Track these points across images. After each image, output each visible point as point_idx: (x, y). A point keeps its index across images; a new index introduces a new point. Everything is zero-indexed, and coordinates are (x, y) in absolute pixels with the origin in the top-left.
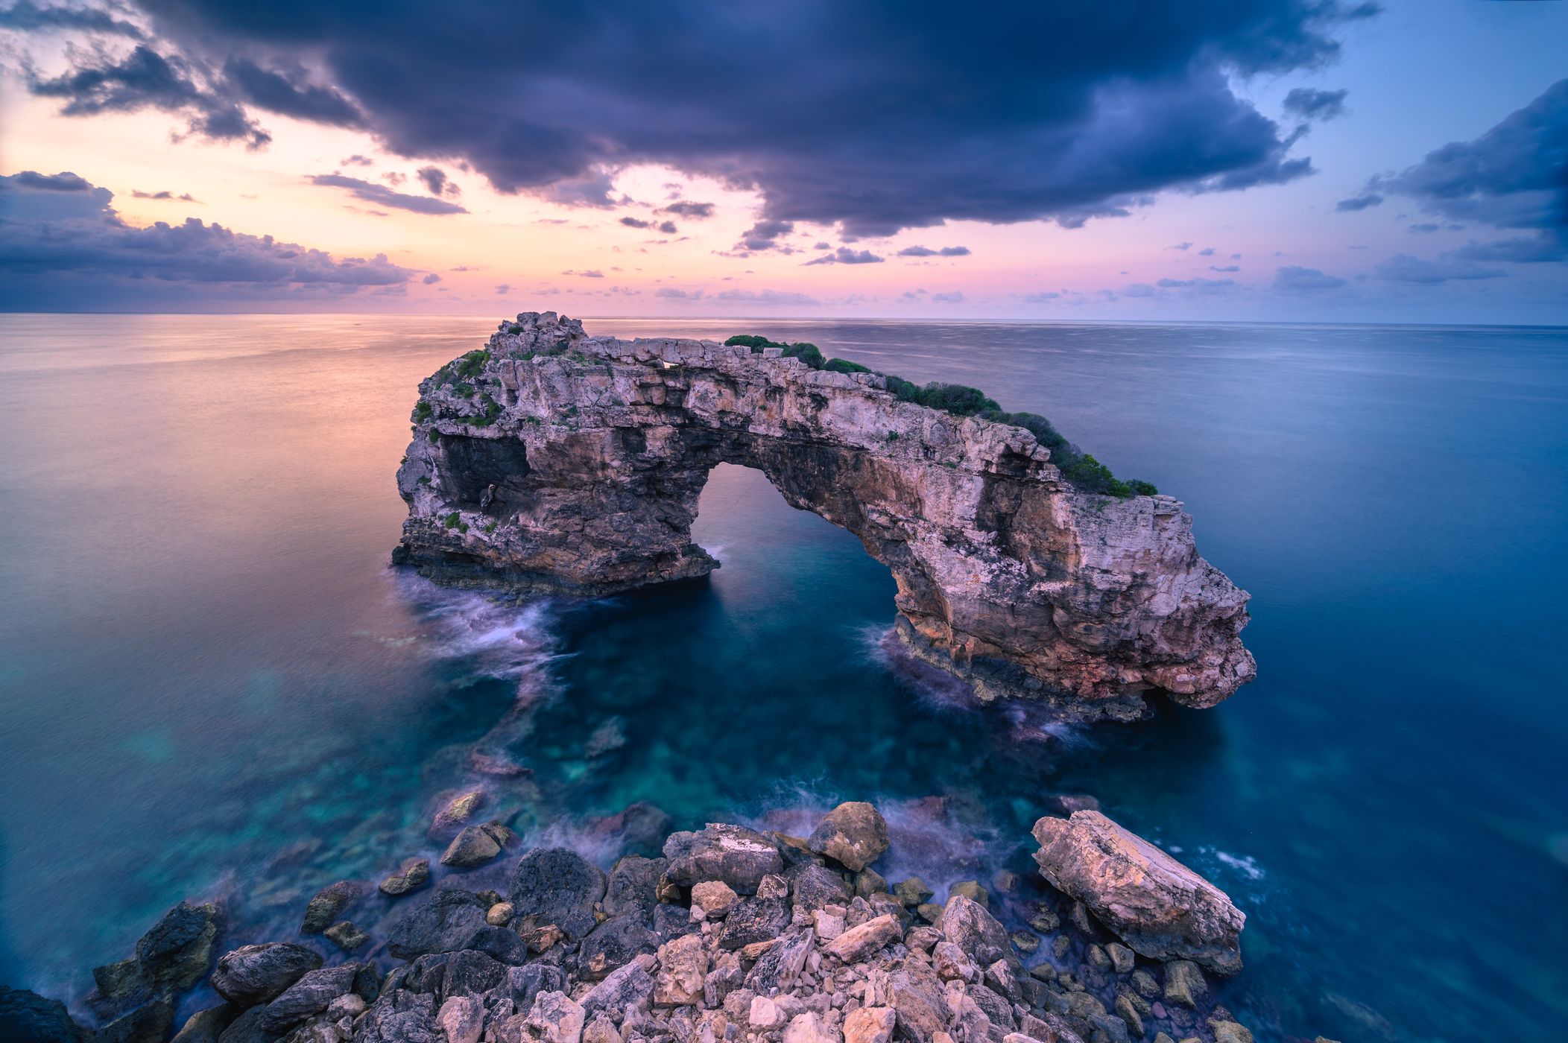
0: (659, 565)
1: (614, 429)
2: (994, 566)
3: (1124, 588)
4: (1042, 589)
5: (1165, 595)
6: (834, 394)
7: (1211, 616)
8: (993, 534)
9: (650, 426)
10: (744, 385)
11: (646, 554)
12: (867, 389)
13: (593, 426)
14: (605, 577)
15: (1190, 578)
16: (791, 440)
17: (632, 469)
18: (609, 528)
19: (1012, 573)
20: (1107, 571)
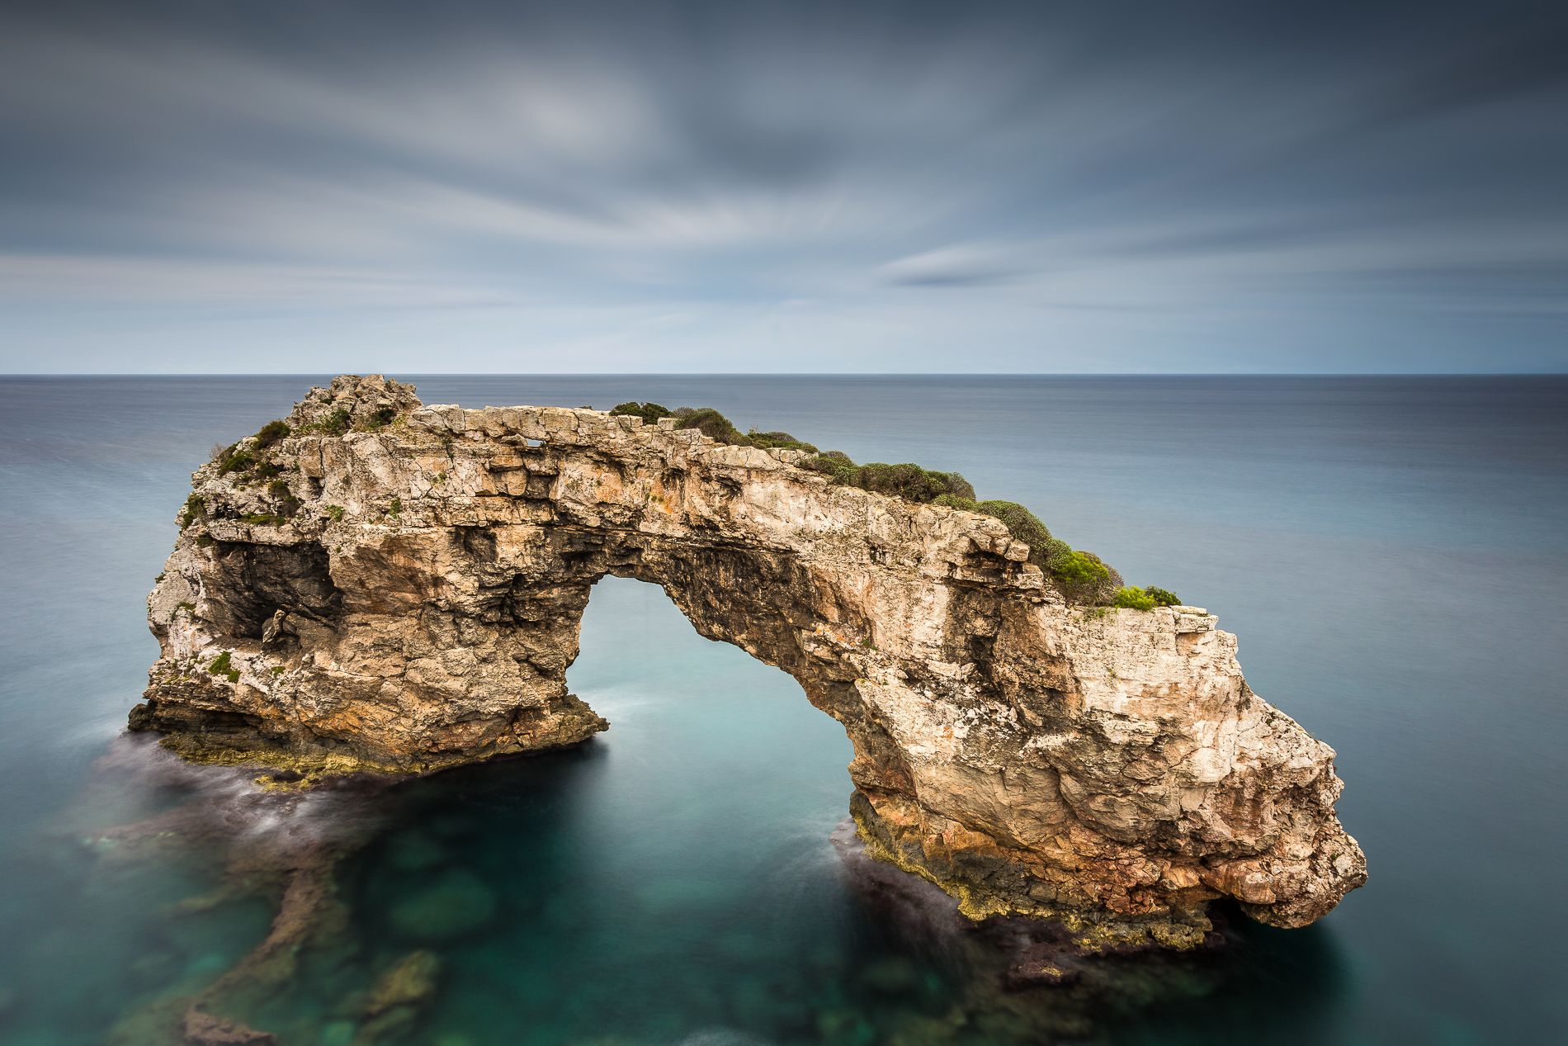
0: (516, 725)
1: (452, 529)
2: (971, 714)
3: (1150, 740)
4: (1039, 745)
5: (1211, 751)
6: (749, 477)
7: (1280, 782)
8: (969, 667)
9: (503, 525)
10: (633, 467)
11: (495, 709)
12: (793, 470)
13: (422, 524)
14: (435, 744)
15: (1244, 725)
16: (696, 541)
17: (477, 584)
18: (442, 670)
19: (997, 723)
20: (1122, 717)
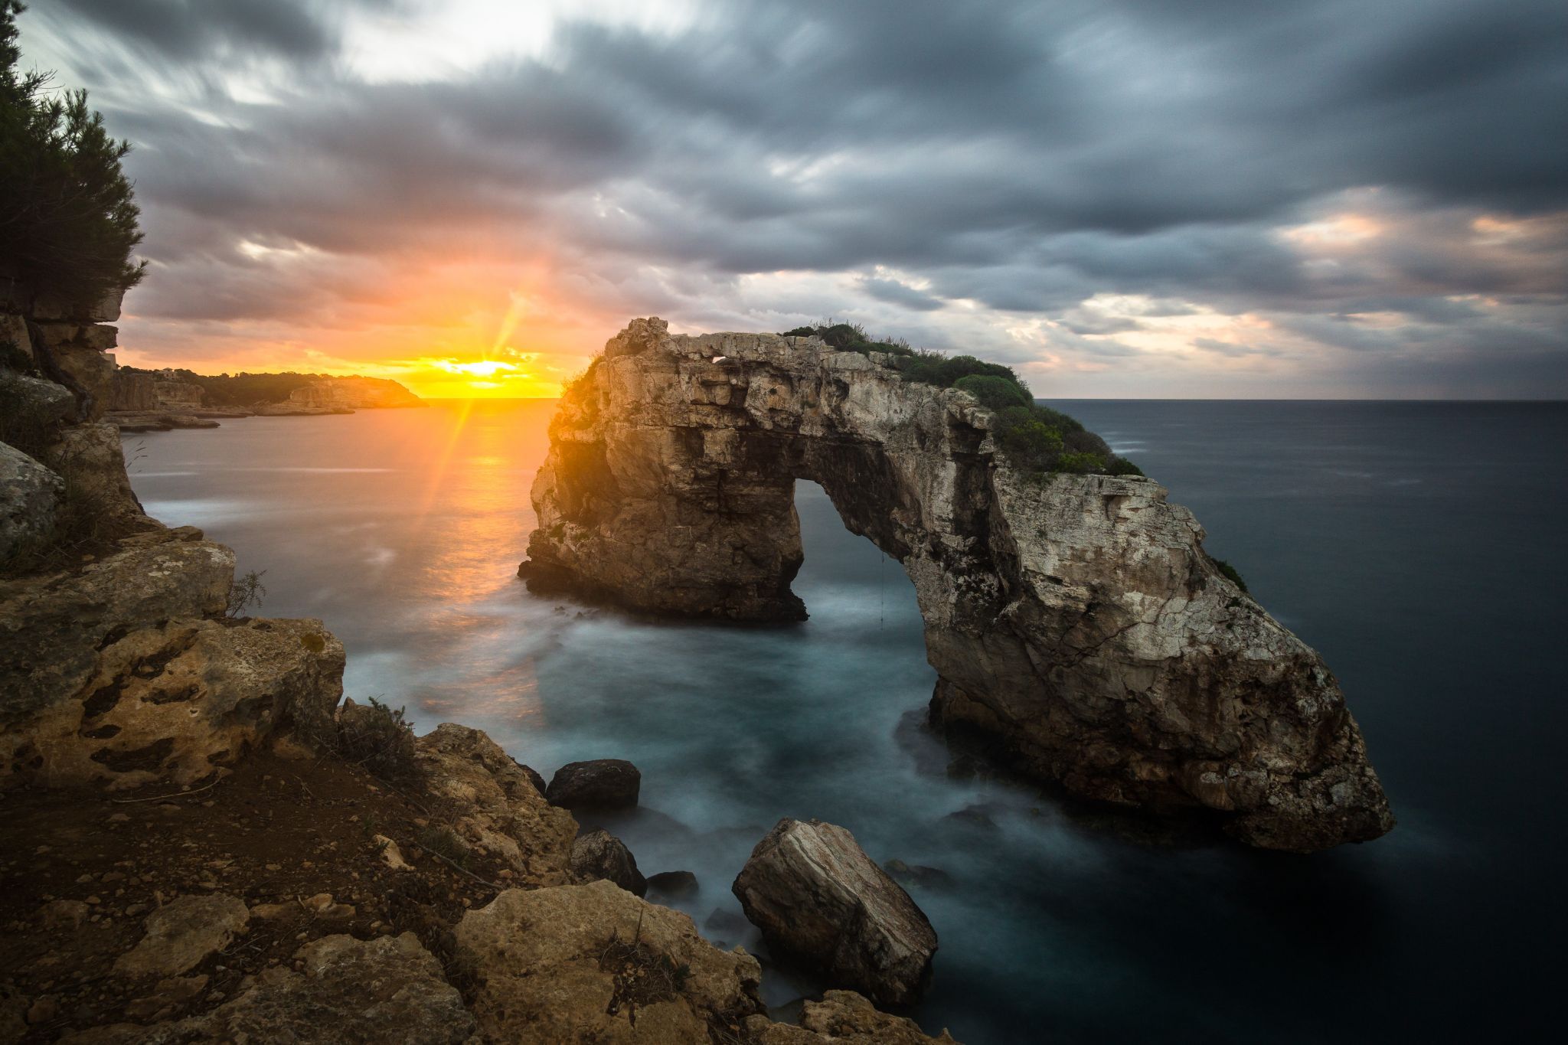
0: (728, 600)
1: (674, 429)
2: (961, 580)
3: (1083, 606)
5: (1148, 627)
6: (852, 377)
7: (1238, 674)
8: (971, 539)
9: (708, 427)
11: (706, 580)
12: (879, 369)
13: (651, 423)
15: (1196, 605)
16: (829, 439)
17: (692, 476)
18: (667, 543)
19: (982, 591)
20: (1057, 581)
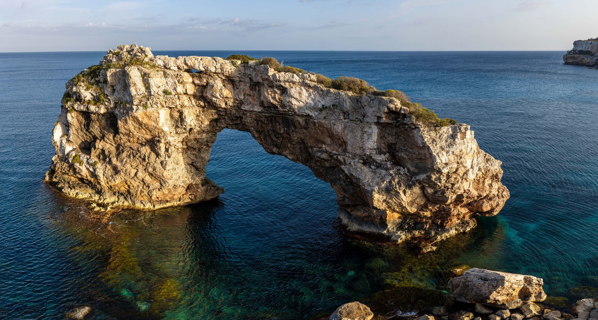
2: (391, 172)
4: (417, 178)
8: (387, 155)
9: (185, 107)
10: (238, 82)
16: (266, 113)
